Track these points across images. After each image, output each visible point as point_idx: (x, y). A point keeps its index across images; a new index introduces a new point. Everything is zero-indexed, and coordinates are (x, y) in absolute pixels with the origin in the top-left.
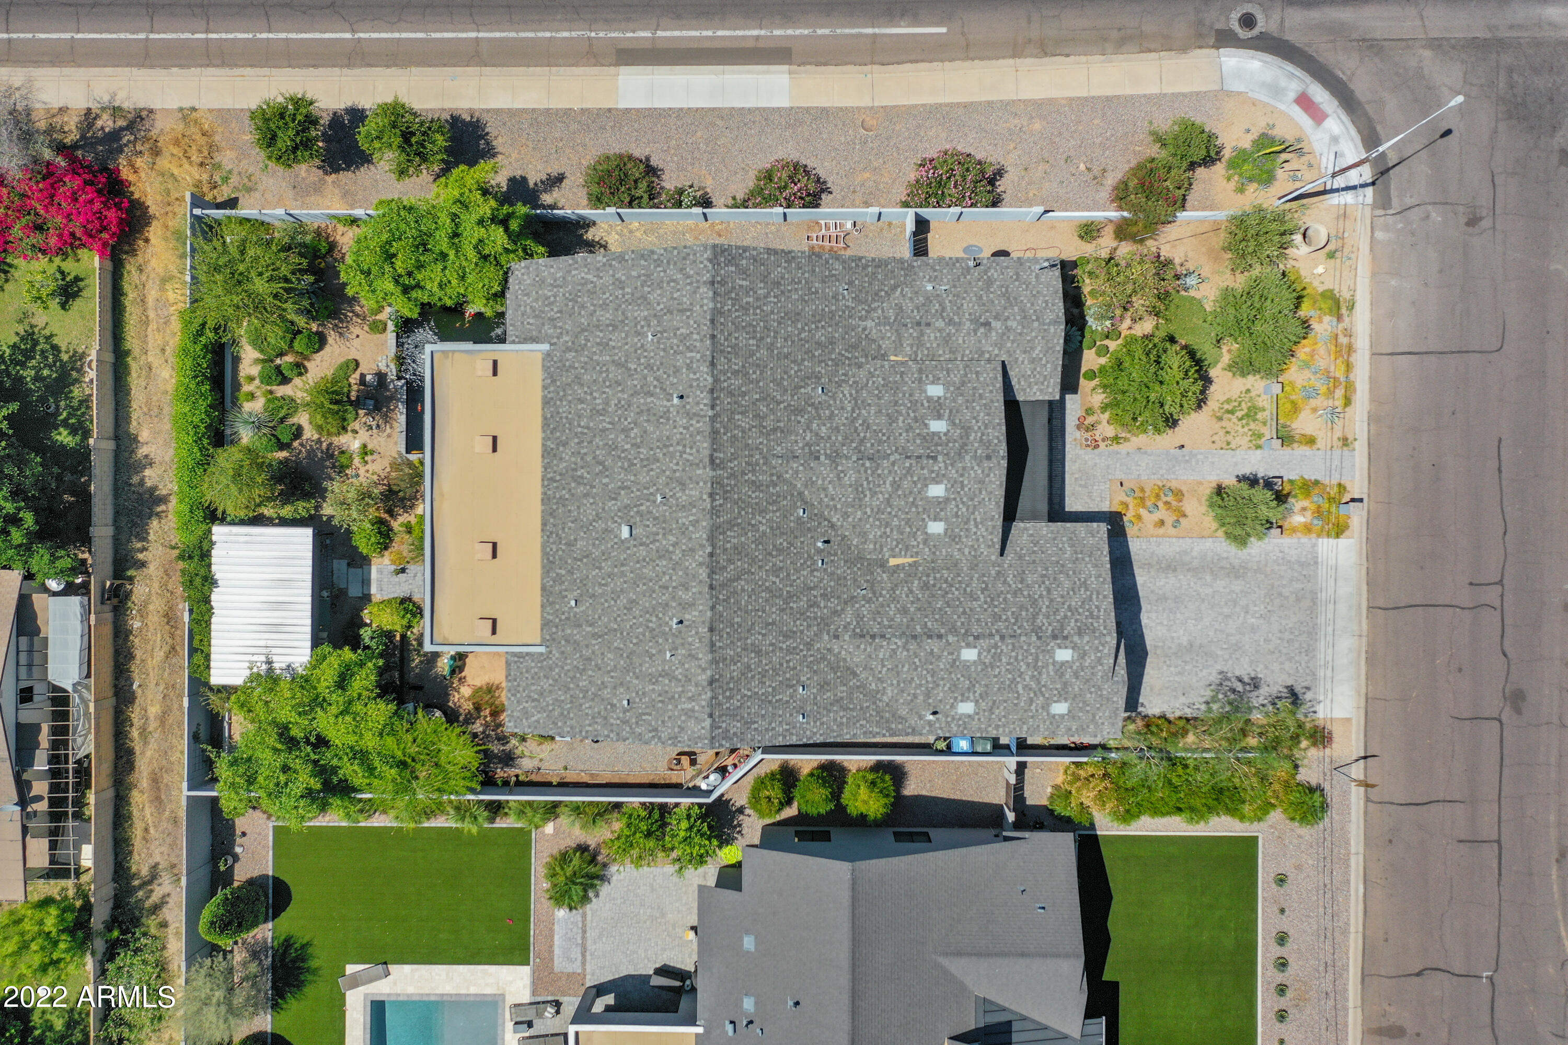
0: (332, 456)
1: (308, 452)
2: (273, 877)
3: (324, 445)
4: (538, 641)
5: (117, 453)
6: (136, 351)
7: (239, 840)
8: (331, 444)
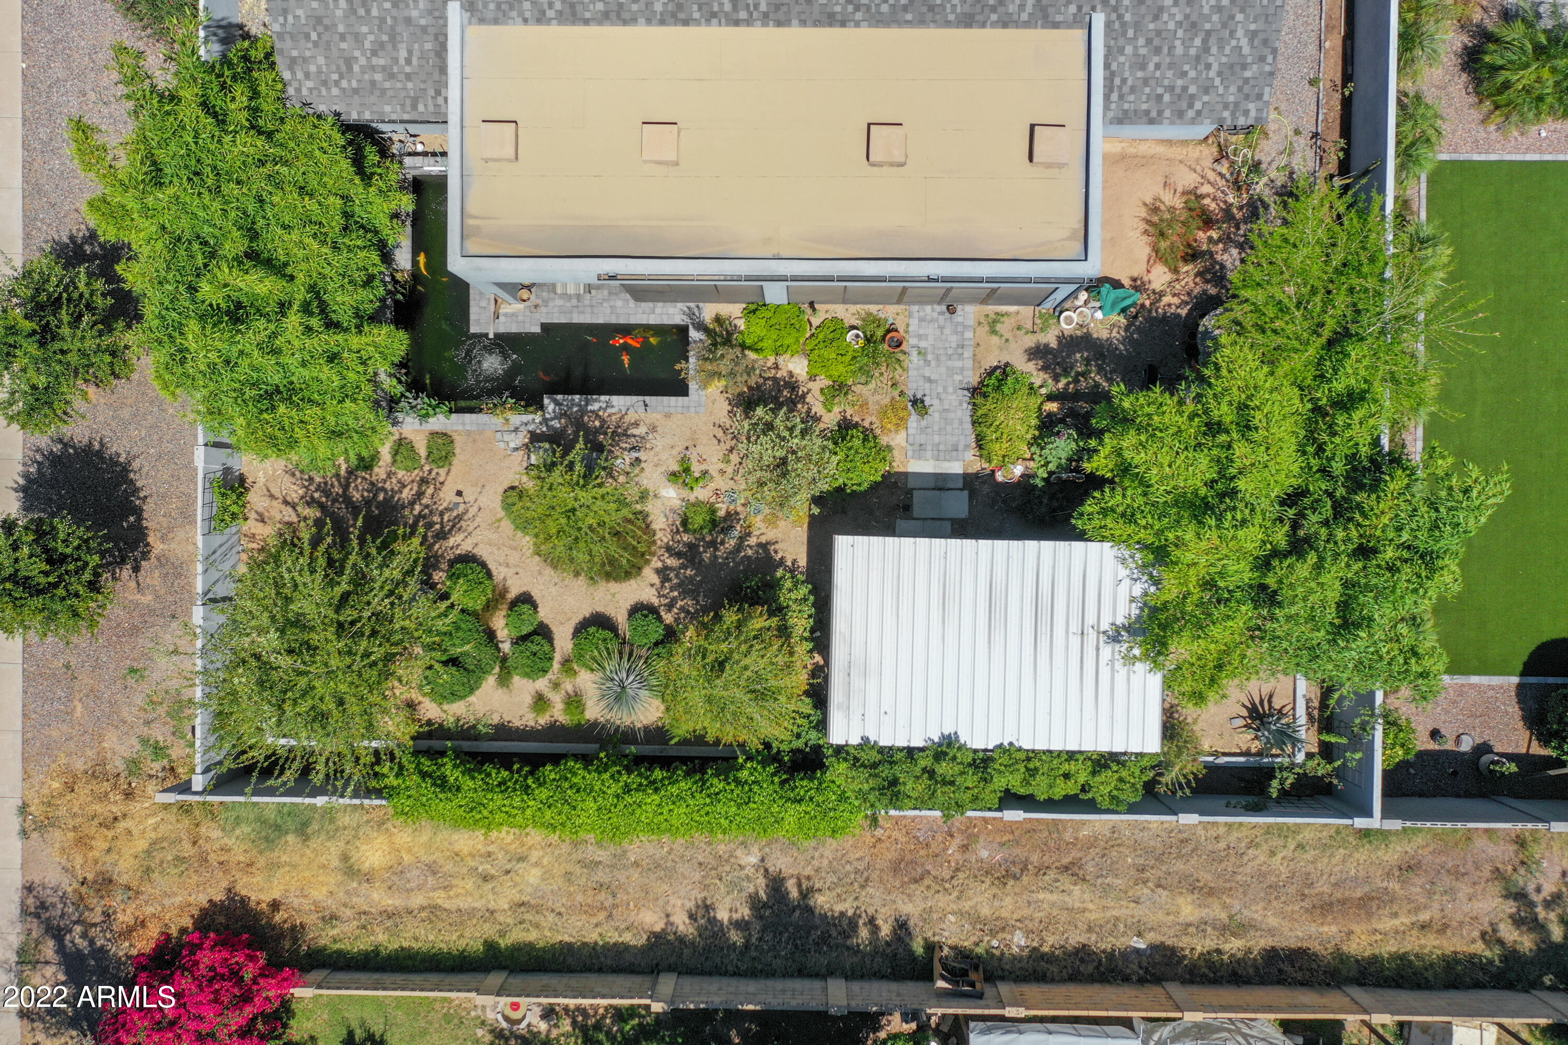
0: (691, 546)
1: (684, 593)
2: (1523, 674)
3: (672, 562)
4: (1079, 34)
5: (684, 970)
6: (489, 931)
7: (1449, 746)
8: (668, 549)
